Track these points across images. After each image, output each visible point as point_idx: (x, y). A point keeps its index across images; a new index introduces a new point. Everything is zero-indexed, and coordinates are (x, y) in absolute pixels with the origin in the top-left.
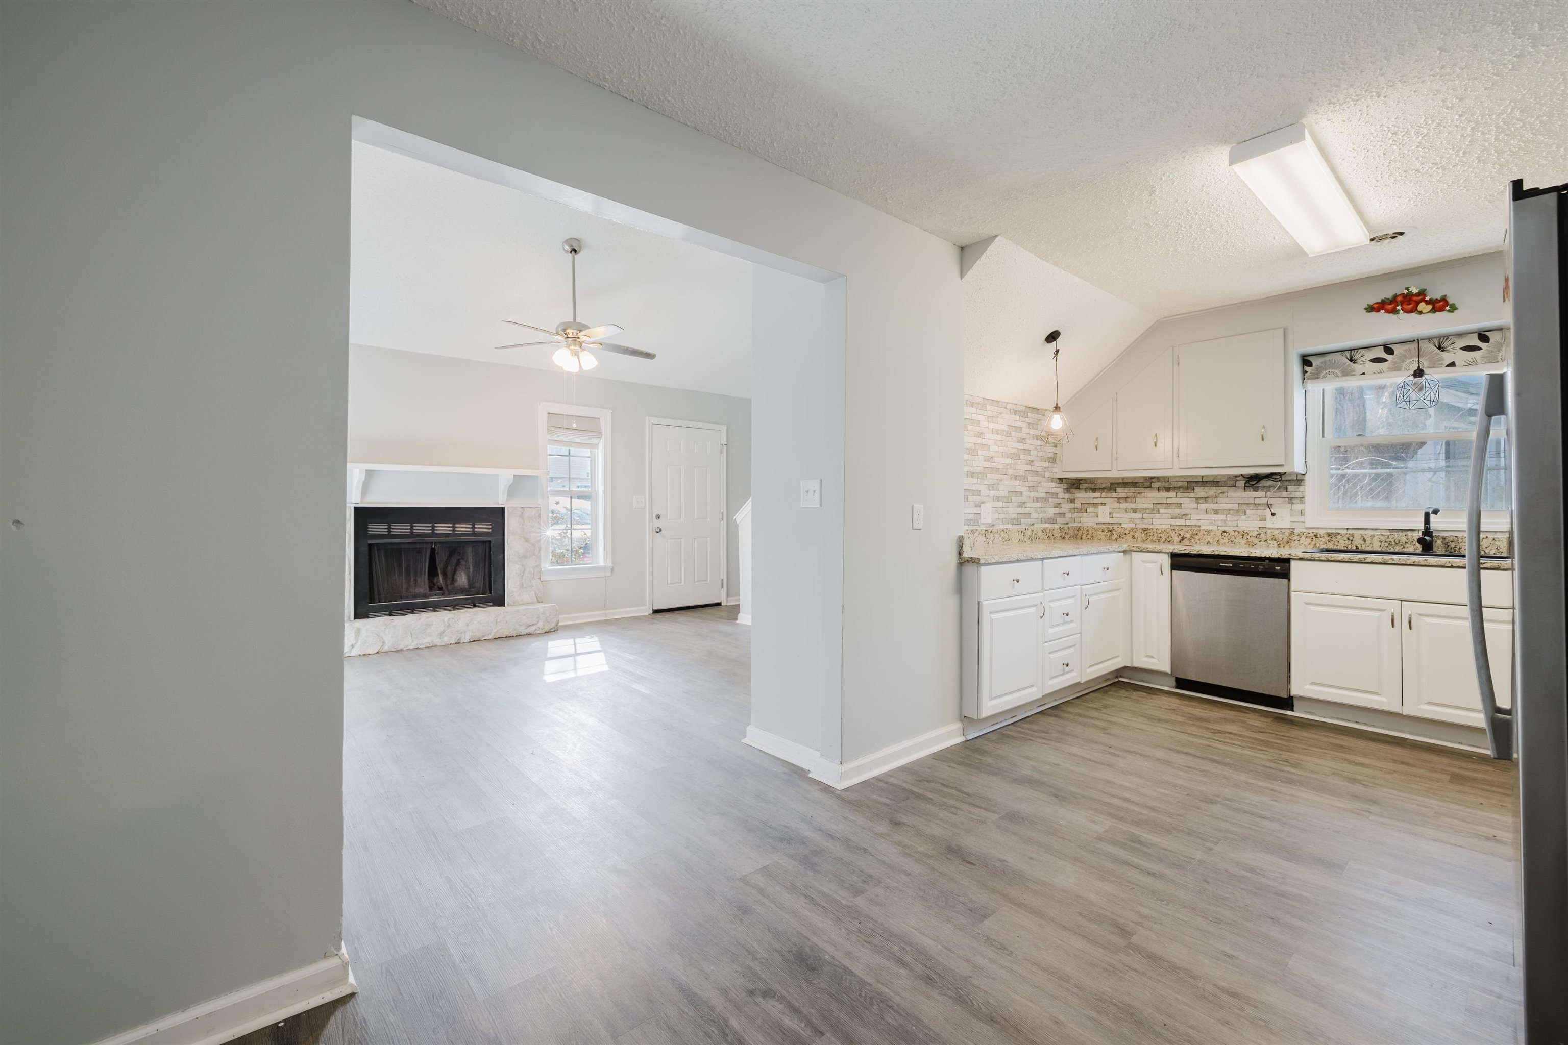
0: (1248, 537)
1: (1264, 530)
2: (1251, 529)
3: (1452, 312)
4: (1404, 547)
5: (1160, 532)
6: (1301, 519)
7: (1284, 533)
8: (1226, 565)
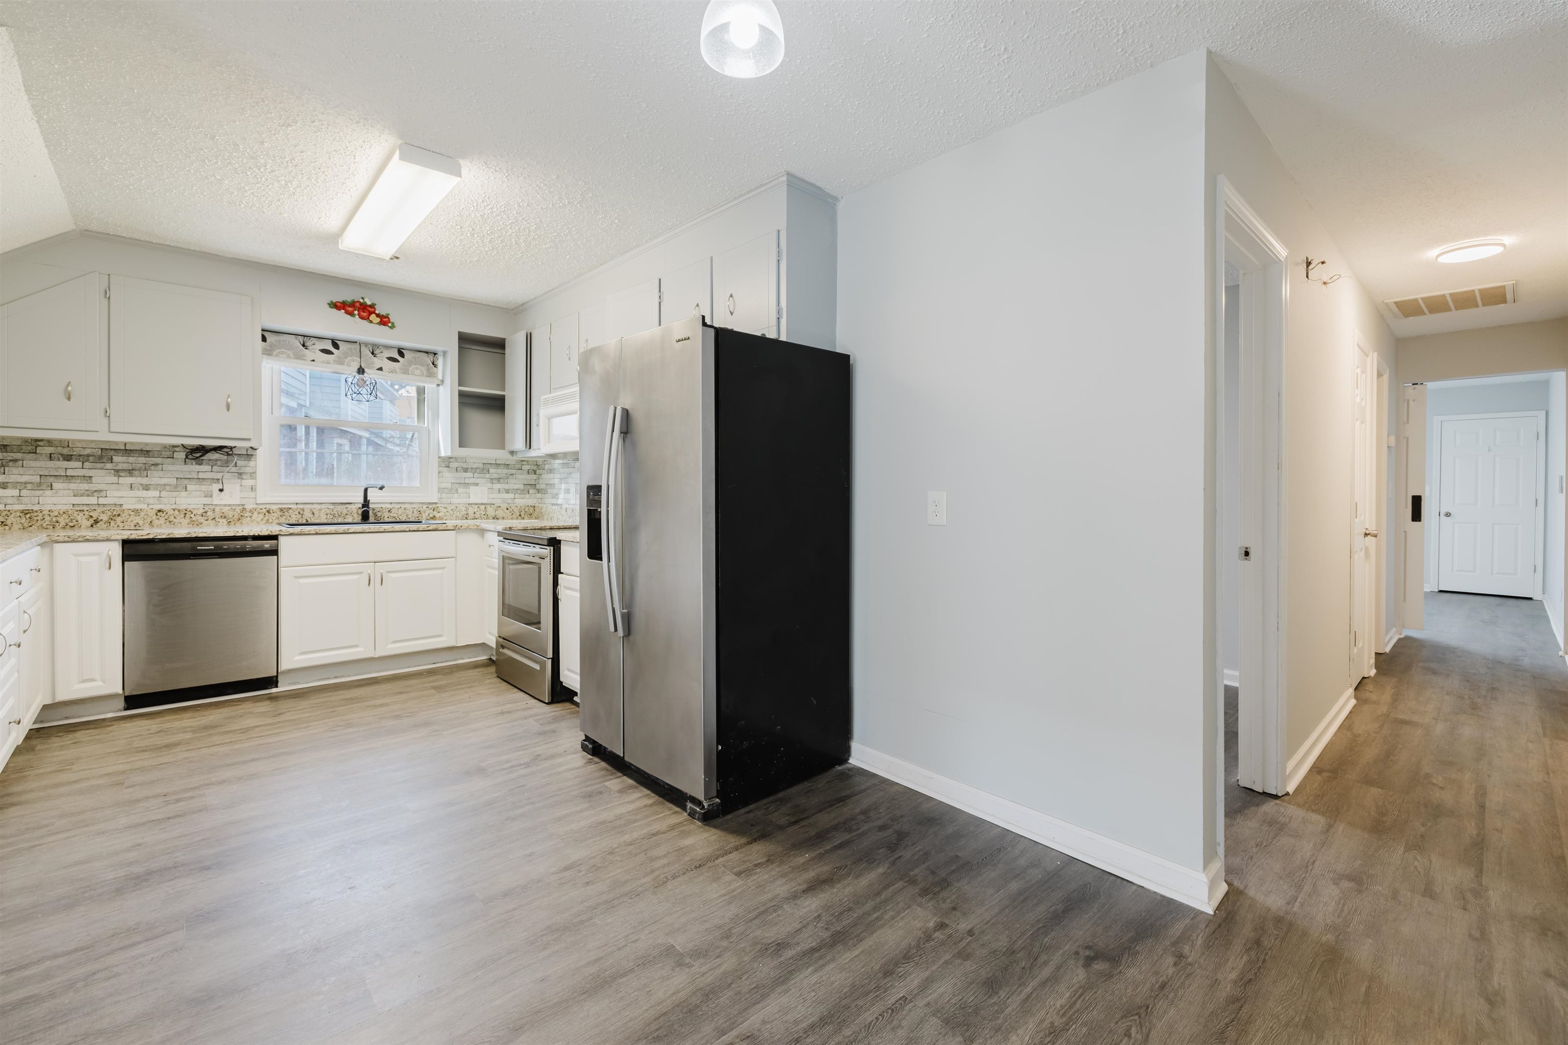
0: (192, 516)
1: (212, 507)
2: (193, 506)
3: (392, 328)
4: (345, 518)
5: (56, 513)
6: (252, 494)
7: (234, 510)
8: (206, 548)
